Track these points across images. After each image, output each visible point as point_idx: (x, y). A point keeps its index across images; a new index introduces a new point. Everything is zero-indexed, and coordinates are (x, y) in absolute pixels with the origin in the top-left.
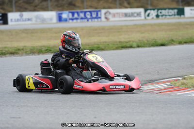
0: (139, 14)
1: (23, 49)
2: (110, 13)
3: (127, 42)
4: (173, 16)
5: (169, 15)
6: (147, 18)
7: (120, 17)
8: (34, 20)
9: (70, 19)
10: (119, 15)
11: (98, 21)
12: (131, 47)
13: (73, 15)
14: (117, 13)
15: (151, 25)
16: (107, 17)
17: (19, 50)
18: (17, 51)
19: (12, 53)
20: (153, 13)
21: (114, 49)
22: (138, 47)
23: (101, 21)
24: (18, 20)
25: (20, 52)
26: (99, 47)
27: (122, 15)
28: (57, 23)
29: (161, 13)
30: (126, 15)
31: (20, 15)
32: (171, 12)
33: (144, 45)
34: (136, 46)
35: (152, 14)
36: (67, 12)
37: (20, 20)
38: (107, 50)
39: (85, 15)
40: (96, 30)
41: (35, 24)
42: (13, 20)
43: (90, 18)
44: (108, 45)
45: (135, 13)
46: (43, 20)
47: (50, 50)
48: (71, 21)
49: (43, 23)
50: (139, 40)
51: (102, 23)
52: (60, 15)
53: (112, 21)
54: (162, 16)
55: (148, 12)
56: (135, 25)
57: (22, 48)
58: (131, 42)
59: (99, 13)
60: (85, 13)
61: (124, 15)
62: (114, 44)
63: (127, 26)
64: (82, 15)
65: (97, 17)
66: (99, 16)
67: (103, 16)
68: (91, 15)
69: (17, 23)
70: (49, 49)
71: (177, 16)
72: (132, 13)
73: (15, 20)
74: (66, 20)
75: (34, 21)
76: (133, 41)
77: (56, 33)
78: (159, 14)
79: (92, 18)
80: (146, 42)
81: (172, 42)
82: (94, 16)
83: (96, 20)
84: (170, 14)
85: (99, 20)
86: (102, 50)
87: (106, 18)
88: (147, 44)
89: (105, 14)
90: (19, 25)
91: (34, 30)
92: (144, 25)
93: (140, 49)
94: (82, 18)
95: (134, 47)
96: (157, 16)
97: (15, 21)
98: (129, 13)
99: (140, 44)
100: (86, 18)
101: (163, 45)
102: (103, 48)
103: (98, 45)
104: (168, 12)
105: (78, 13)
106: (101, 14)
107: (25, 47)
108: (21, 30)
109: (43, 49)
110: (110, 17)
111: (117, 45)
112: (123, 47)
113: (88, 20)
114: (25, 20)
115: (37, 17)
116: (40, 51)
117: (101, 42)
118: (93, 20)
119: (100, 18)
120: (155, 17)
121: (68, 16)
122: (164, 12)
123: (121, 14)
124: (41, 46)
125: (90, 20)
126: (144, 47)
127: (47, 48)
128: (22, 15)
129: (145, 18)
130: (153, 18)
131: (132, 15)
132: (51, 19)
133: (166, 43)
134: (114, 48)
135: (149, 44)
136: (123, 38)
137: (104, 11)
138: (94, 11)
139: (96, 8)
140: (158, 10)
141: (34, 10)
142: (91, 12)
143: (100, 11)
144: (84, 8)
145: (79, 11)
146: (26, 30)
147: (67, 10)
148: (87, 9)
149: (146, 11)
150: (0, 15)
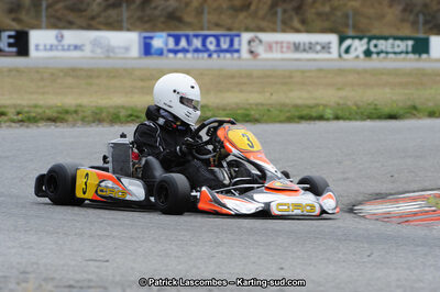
0: (326, 47)
1: (76, 112)
2: (261, 41)
3: (311, 107)
4: (403, 56)
5: (395, 53)
6: (345, 56)
7: (282, 52)
8: (88, 48)
9: (170, 51)
10: (282, 47)
11: (233, 59)
12: (321, 118)
13: (177, 43)
14: (277, 43)
16: (254, 49)
17: (67, 112)
18: (62, 116)
19: (53, 120)
20: (359, 46)
21: (281, 122)
22: (337, 118)
23: (239, 58)
24: (52, 48)
25: (70, 118)
27: (288, 48)
28: (140, 58)
29: (376, 46)
30: (297, 47)
31: (57, 37)
32: (399, 46)
33: (350, 114)
34: (331, 116)
35: (356, 49)
36: (164, 34)
38: (266, 122)
39: (204, 44)
41: (92, 58)
42: (41, 47)
43: (215, 51)
44: (269, 110)
45: (317, 43)
47: (138, 117)
48: (171, 55)
49: (108, 57)
50: (339, 104)
51: (240, 62)
52: (148, 41)
53: (267, 60)
54: (378, 53)
55: (348, 42)
56: (320, 70)
57: (73, 109)
58: (321, 108)
59: (236, 40)
60: (205, 38)
61: (292, 47)
62: (281, 111)
63: (303, 72)
64: (197, 43)
65: (231, 50)
66: (236, 46)
67: (244, 48)
68: (218, 45)
70: (135, 114)
71: (411, 56)
72: (310, 43)
73: (45, 46)
74: (160, 53)
75: (87, 52)
76: (325, 106)
77: (142, 80)
78: (373, 49)
79: (220, 51)
80: (355, 108)
81: (412, 111)
82: (225, 45)
83: (228, 55)
84: (397, 50)
85: (236, 55)
86: (256, 121)
87: (251, 52)
88: (357, 113)
89: (249, 42)
90: (55, 58)
91: (91, 70)
92: (341, 72)
93: (341, 123)
94: (197, 50)
95: (328, 119)
96: (368, 53)
97: (45, 50)
98: (304, 44)
99: (340, 113)
100: (205, 49)
101: (392, 117)
102: (257, 116)
103: (246, 109)
104: (393, 46)
105: (187, 37)
106: (240, 41)
107: (80, 106)
108: (61, 70)
109: (123, 113)
110: (260, 50)
111: (289, 111)
112: (302, 118)
113: (210, 56)
116: (115, 119)
118: (222, 55)
119: (238, 51)
120: (362, 56)
121: (166, 45)
122: (382, 44)
123: (285, 45)
124: (117, 108)
126: (350, 119)
127: (130, 112)
128: (62, 37)
129: (340, 56)
130: (357, 57)
131: (310, 47)
132: (127, 49)
133: (401, 112)
134: (283, 118)
135: (362, 113)
137: (246, 36)
138: (225, 36)
139: (229, 29)
140: (370, 39)
141: (89, 27)
142: (217, 38)
143: (239, 36)
144: (202, 29)
145: (191, 33)
146: (74, 70)
147: (162, 30)
148: (209, 29)
149: (342, 40)
150: (12, 33)
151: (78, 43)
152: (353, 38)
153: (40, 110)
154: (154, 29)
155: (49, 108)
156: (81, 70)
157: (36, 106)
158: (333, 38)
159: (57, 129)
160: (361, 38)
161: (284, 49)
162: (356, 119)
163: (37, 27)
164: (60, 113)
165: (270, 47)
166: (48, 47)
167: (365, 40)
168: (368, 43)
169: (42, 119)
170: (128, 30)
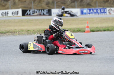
2: (112, 10)
9: (88, 13)
11: (105, 15)
13: (90, 11)
16: (110, 12)
23: (106, 14)
28: (80, 15)
36: (86, 9)
39: (97, 11)
40: (105, 19)
42: (55, 13)
43: (100, 13)
47: (80, 30)
48: (88, 14)
51: (107, 15)
52: (82, 11)
53: (113, 15)
59: (105, 10)
60: (97, 9)
64: (95, 11)
65: (104, 12)
68: (101, 11)
74: (86, 14)
77: (81, 21)
79: (101, 13)
83: (103, 14)
85: (105, 14)
94: (95, 13)
100: (97, 12)
102: (111, 29)
105: (93, 10)
106: (106, 11)
109: (76, 30)
110: (112, 12)
113: (99, 14)
118: (102, 14)
119: (106, 13)
121: (87, 11)
125: (100, 14)
127: (78, 29)
132: (77, 13)
137: (108, 9)
138: (102, 9)
139: (103, 7)
142: (100, 9)
143: (106, 9)
144: (96, 7)
145: (93, 8)
147: (86, 8)
148: (98, 7)
150: (47, 10)
154: (84, 7)
163: (54, 8)
170: (77, 8)
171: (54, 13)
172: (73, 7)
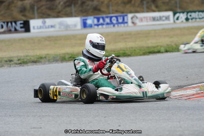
0: (167, 18)
1: (45, 57)
2: (137, 18)
3: (154, 47)
7: (147, 22)
8: (57, 26)
9: (95, 25)
10: (147, 19)
11: (124, 26)
12: (159, 52)
13: (98, 21)
14: (145, 18)
15: (180, 29)
16: (134, 21)
17: (41, 58)
18: (39, 60)
19: (35, 62)
20: (183, 16)
21: (140, 55)
22: (167, 51)
23: (128, 26)
24: (41, 27)
25: (41, 60)
26: (125, 53)
27: (150, 19)
28: (81, 29)
29: (190, 16)
30: (154, 19)
31: (43, 22)
32: (201, 15)
33: (173, 49)
34: (163, 51)
35: (181, 18)
36: (92, 17)
37: (43, 28)
38: (134, 56)
39: (111, 20)
40: (122, 35)
41: (59, 31)
42: (36, 27)
43: (117, 24)
44: (135, 50)
45: (163, 17)
46: (67, 27)
48: (96, 27)
49: (67, 30)
50: (168, 45)
51: (129, 28)
52: (85, 21)
53: (139, 26)
54: (192, 19)
55: (177, 15)
56: (163, 29)
58: (159, 47)
59: (126, 18)
60: (111, 18)
61: (152, 19)
62: (140, 50)
63: (155, 30)
64: (108, 20)
65: (124, 22)
66: (126, 20)
67: (130, 21)
68: (117, 20)
69: (40, 30)
70: (73, 56)
72: (160, 17)
74: (91, 26)
75: (57, 28)
76: (161, 46)
78: (189, 17)
79: (118, 23)
80: (175, 46)
82: (120, 20)
83: (122, 25)
84: (200, 17)
85: (126, 25)
86: (129, 55)
87: (133, 23)
88: (176, 49)
89: (132, 18)
90: (41, 32)
91: (57, 37)
92: (173, 29)
93: (168, 54)
94: (108, 24)
95: (162, 52)
96: (187, 19)
97: (38, 28)
99: (168, 49)
100: (111, 23)
102: (129, 53)
103: (124, 50)
104: (198, 15)
105: (103, 18)
107: (48, 54)
108: (43, 38)
109: (67, 57)
110: (137, 21)
111: (144, 50)
112: (150, 53)
113: (114, 26)
114: (49, 27)
115: (61, 24)
116: (63, 59)
117: (127, 48)
118: (119, 25)
119: (127, 23)
120: (184, 21)
121: (93, 22)
122: (193, 15)
123: (148, 18)
124: (65, 54)
125: (116, 26)
126: (172, 52)
127: (70, 56)
128: (45, 22)
129: (174, 22)
130: (182, 22)
131: (160, 19)
132: (75, 26)
134: (141, 53)
136: (151, 43)
137: (130, 16)
138: (120, 16)
139: (123, 13)
140: (188, 13)
141: (58, 17)
142: (117, 17)
143: (127, 15)
144: (109, 13)
145: (104, 16)
146: (49, 37)
147: (91, 15)
148: (113, 13)
149: (175, 14)
150: (22, 22)
151: (53, 24)
152: (180, 13)
153: (28, 58)
154: (88, 15)
155: (33, 56)
156: (52, 37)
157: (27, 56)
158: (170, 14)
159: (37, 66)
160: (183, 13)
161: (148, 20)
162: (176, 52)
164: (38, 58)
165: (141, 20)
166: (39, 27)
167: (185, 14)
168: (187, 14)
169: (30, 62)
170: (76, 16)
171: (34, 28)
172: (69, 15)
